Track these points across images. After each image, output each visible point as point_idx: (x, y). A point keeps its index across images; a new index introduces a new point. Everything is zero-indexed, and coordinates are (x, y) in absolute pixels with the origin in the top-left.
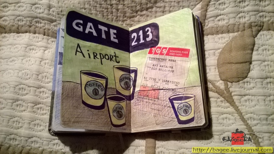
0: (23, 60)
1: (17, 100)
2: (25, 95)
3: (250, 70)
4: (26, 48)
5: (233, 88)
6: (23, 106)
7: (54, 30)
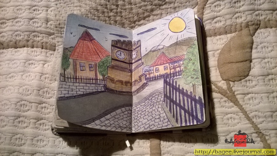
0: (22, 75)
1: (19, 117)
2: (27, 112)
3: (251, 67)
4: (25, 63)
5: (235, 87)
6: (25, 123)
7: (52, 43)
